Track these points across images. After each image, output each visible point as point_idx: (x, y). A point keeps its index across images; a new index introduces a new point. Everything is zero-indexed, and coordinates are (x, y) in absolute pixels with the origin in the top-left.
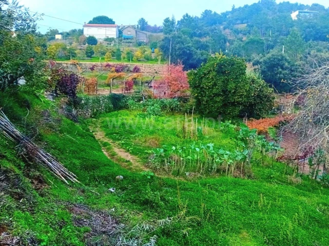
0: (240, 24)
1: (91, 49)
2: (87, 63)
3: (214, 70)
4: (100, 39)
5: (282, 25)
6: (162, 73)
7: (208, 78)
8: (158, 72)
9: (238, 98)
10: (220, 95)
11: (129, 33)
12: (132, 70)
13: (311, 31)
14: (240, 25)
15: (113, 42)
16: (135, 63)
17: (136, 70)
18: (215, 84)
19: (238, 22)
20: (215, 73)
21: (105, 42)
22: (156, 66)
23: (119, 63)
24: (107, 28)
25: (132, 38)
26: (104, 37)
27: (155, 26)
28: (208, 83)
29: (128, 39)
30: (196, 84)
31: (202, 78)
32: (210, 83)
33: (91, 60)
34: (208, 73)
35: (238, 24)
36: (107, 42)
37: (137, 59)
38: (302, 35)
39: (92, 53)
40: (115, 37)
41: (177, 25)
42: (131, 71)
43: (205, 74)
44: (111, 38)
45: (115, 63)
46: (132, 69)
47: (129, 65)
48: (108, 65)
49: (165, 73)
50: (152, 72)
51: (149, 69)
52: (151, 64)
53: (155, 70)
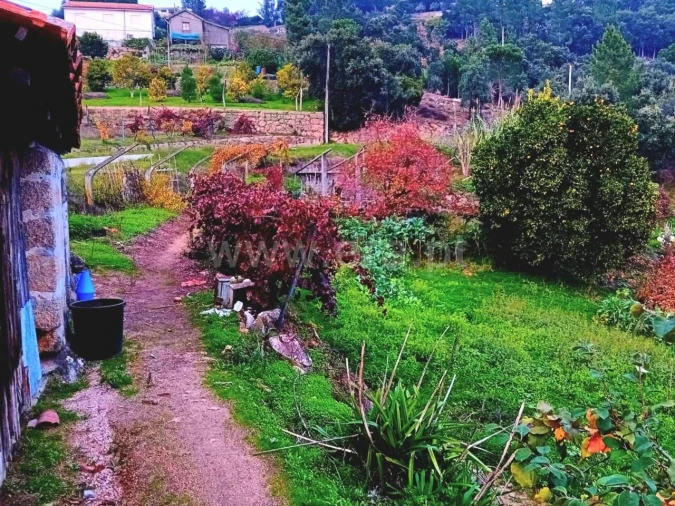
0: (423, 11)
1: (102, 69)
2: (108, 108)
3: (559, 142)
4: (112, 41)
5: (523, 17)
6: (309, 133)
7: (545, 165)
8: (299, 132)
9: (630, 221)
10: (581, 213)
11: (186, 27)
12: (232, 127)
13: (585, 32)
14: (426, 14)
15: (147, 49)
16: (238, 109)
17: (244, 127)
18: (566, 184)
19: (418, 8)
20: (564, 151)
21: (125, 49)
22: (293, 117)
23: (196, 109)
24: (128, 14)
25: (196, 41)
26: (120, 37)
27: (226, 10)
28: (547, 178)
29: (183, 42)
30: (506, 181)
31: (524, 164)
32: (553, 178)
33: (108, 98)
34: (545, 151)
35: (419, 12)
36: (130, 50)
37: (237, 97)
38: (567, 40)
39: (106, 78)
40: (150, 36)
41: (278, 9)
42: (230, 131)
43: (534, 154)
44: (140, 40)
45: (184, 109)
46: (231, 125)
47: (224, 115)
48: (168, 115)
49: (316, 134)
50: (285, 132)
51: (277, 123)
52: (280, 112)
53: (291, 126)
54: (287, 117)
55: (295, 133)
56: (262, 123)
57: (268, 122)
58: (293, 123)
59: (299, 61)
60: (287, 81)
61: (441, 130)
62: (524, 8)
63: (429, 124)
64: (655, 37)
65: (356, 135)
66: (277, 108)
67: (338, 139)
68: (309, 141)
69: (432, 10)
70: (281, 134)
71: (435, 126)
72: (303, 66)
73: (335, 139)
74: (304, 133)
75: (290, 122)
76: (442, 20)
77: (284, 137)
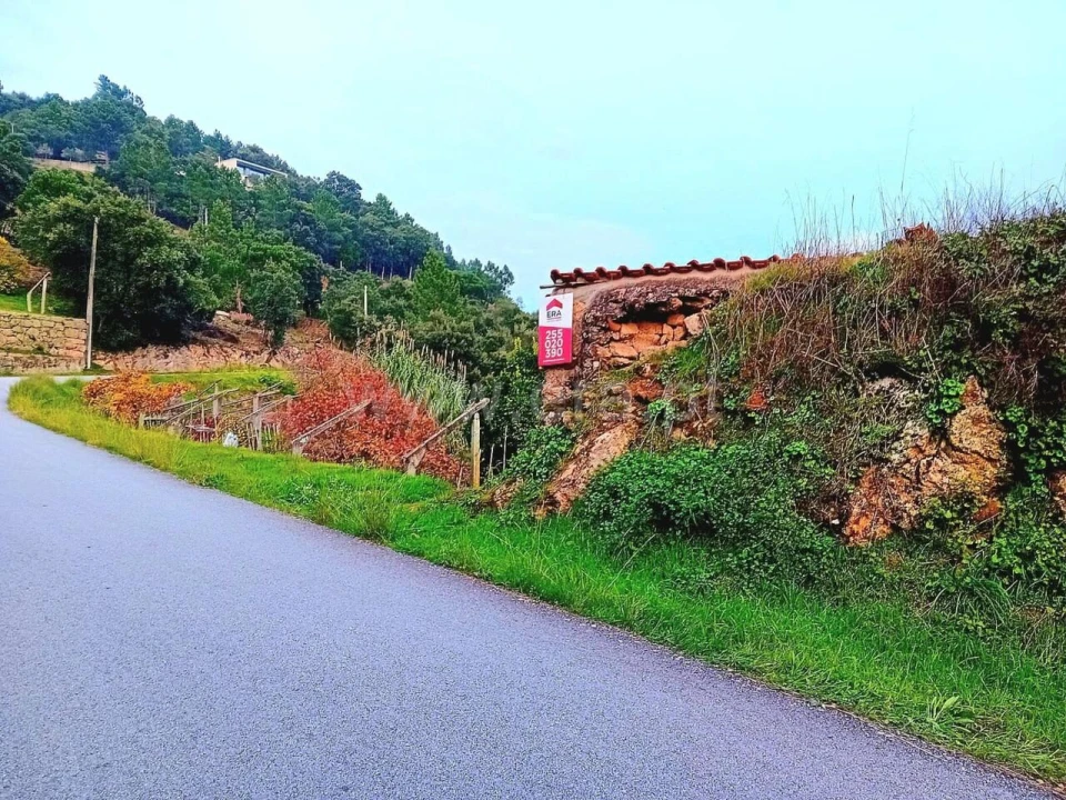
6: (61, 352)
8: (46, 348)
22: (37, 324)
49: (74, 354)
50: (21, 348)
51: (9, 331)
52: (14, 313)
53: (34, 339)
54: (27, 323)
55: (40, 350)
58: (36, 333)
61: (237, 357)
63: (221, 346)
64: (384, 253)
65: (128, 358)
67: (105, 362)
68: (63, 364)
69: (66, 159)
70: (15, 351)
71: (229, 350)
72: (56, 244)
73: (102, 363)
74: (52, 351)
75: (30, 331)
76: (96, 179)
77: (25, 357)
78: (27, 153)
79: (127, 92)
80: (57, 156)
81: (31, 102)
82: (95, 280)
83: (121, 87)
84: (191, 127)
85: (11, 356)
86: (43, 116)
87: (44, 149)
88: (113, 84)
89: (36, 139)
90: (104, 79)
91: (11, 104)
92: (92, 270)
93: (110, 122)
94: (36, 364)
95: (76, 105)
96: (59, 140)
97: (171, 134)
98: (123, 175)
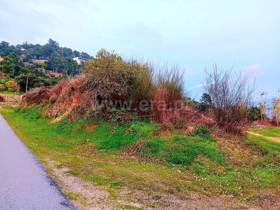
0: (36, 59)
50: (13, 101)
51: (11, 98)
53: (16, 100)
54: (14, 97)
55: (17, 102)
56: (6, 98)
57: (8, 98)
58: (16, 98)
59: (19, 81)
60: (10, 86)
62: (73, 64)
66: (11, 94)
69: (40, 59)
70: (12, 102)
72: (20, 83)
76: (45, 64)
77: (13, 103)
78: (31, 58)
79: (55, 42)
80: (38, 59)
81: (33, 46)
82: (27, 89)
83: (54, 41)
84: (70, 50)
85: (11, 103)
86: (35, 50)
87: (35, 57)
88: (52, 40)
89: (33, 55)
90: (50, 39)
91: (29, 47)
92: (27, 87)
93: (49, 50)
94: (15, 104)
95: (43, 46)
96: (38, 55)
97: (64, 52)
98: (50, 63)
